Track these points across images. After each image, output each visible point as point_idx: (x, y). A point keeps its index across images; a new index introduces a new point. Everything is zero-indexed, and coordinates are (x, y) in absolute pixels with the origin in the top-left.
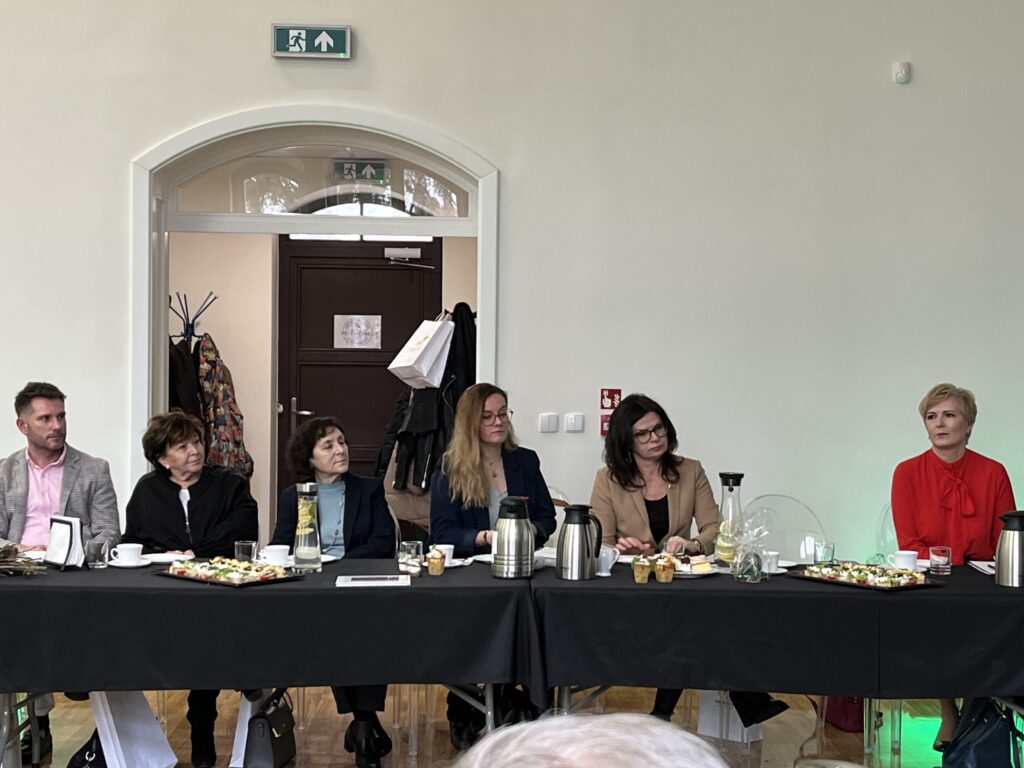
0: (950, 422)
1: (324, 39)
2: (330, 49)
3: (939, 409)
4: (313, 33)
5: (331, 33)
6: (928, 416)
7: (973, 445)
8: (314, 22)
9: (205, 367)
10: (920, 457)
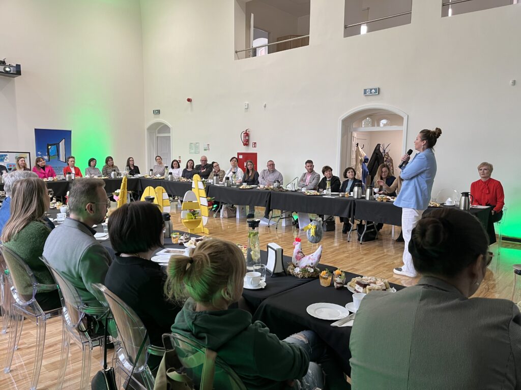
0: (485, 171)
1: (373, 91)
2: (374, 93)
3: (483, 168)
4: (371, 90)
5: (374, 89)
6: (480, 169)
7: (491, 177)
8: (371, 88)
9: (385, 159)
10: (477, 182)
